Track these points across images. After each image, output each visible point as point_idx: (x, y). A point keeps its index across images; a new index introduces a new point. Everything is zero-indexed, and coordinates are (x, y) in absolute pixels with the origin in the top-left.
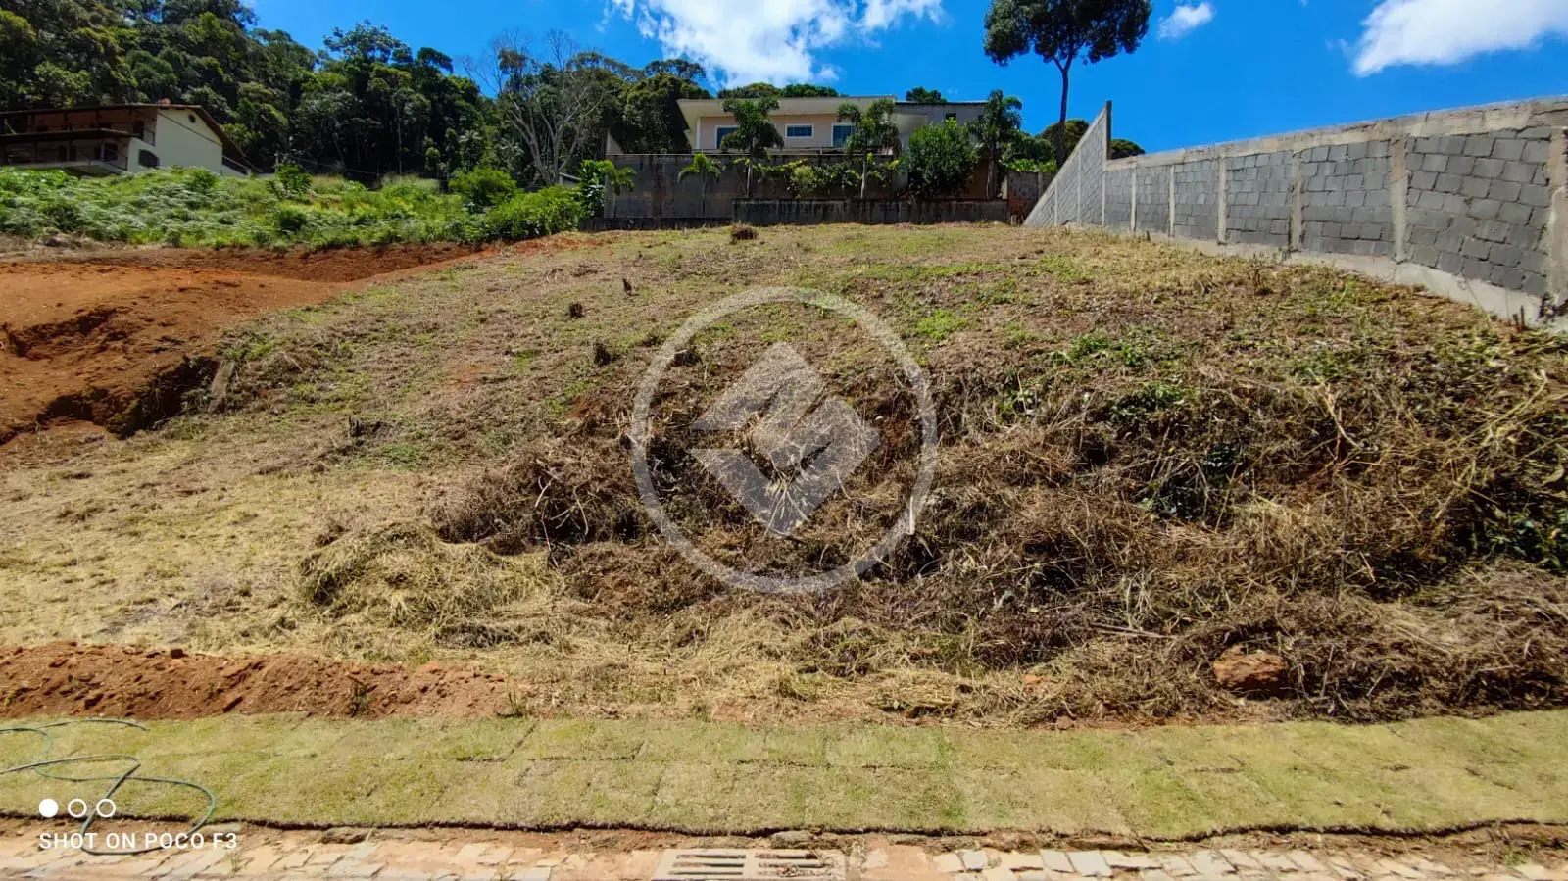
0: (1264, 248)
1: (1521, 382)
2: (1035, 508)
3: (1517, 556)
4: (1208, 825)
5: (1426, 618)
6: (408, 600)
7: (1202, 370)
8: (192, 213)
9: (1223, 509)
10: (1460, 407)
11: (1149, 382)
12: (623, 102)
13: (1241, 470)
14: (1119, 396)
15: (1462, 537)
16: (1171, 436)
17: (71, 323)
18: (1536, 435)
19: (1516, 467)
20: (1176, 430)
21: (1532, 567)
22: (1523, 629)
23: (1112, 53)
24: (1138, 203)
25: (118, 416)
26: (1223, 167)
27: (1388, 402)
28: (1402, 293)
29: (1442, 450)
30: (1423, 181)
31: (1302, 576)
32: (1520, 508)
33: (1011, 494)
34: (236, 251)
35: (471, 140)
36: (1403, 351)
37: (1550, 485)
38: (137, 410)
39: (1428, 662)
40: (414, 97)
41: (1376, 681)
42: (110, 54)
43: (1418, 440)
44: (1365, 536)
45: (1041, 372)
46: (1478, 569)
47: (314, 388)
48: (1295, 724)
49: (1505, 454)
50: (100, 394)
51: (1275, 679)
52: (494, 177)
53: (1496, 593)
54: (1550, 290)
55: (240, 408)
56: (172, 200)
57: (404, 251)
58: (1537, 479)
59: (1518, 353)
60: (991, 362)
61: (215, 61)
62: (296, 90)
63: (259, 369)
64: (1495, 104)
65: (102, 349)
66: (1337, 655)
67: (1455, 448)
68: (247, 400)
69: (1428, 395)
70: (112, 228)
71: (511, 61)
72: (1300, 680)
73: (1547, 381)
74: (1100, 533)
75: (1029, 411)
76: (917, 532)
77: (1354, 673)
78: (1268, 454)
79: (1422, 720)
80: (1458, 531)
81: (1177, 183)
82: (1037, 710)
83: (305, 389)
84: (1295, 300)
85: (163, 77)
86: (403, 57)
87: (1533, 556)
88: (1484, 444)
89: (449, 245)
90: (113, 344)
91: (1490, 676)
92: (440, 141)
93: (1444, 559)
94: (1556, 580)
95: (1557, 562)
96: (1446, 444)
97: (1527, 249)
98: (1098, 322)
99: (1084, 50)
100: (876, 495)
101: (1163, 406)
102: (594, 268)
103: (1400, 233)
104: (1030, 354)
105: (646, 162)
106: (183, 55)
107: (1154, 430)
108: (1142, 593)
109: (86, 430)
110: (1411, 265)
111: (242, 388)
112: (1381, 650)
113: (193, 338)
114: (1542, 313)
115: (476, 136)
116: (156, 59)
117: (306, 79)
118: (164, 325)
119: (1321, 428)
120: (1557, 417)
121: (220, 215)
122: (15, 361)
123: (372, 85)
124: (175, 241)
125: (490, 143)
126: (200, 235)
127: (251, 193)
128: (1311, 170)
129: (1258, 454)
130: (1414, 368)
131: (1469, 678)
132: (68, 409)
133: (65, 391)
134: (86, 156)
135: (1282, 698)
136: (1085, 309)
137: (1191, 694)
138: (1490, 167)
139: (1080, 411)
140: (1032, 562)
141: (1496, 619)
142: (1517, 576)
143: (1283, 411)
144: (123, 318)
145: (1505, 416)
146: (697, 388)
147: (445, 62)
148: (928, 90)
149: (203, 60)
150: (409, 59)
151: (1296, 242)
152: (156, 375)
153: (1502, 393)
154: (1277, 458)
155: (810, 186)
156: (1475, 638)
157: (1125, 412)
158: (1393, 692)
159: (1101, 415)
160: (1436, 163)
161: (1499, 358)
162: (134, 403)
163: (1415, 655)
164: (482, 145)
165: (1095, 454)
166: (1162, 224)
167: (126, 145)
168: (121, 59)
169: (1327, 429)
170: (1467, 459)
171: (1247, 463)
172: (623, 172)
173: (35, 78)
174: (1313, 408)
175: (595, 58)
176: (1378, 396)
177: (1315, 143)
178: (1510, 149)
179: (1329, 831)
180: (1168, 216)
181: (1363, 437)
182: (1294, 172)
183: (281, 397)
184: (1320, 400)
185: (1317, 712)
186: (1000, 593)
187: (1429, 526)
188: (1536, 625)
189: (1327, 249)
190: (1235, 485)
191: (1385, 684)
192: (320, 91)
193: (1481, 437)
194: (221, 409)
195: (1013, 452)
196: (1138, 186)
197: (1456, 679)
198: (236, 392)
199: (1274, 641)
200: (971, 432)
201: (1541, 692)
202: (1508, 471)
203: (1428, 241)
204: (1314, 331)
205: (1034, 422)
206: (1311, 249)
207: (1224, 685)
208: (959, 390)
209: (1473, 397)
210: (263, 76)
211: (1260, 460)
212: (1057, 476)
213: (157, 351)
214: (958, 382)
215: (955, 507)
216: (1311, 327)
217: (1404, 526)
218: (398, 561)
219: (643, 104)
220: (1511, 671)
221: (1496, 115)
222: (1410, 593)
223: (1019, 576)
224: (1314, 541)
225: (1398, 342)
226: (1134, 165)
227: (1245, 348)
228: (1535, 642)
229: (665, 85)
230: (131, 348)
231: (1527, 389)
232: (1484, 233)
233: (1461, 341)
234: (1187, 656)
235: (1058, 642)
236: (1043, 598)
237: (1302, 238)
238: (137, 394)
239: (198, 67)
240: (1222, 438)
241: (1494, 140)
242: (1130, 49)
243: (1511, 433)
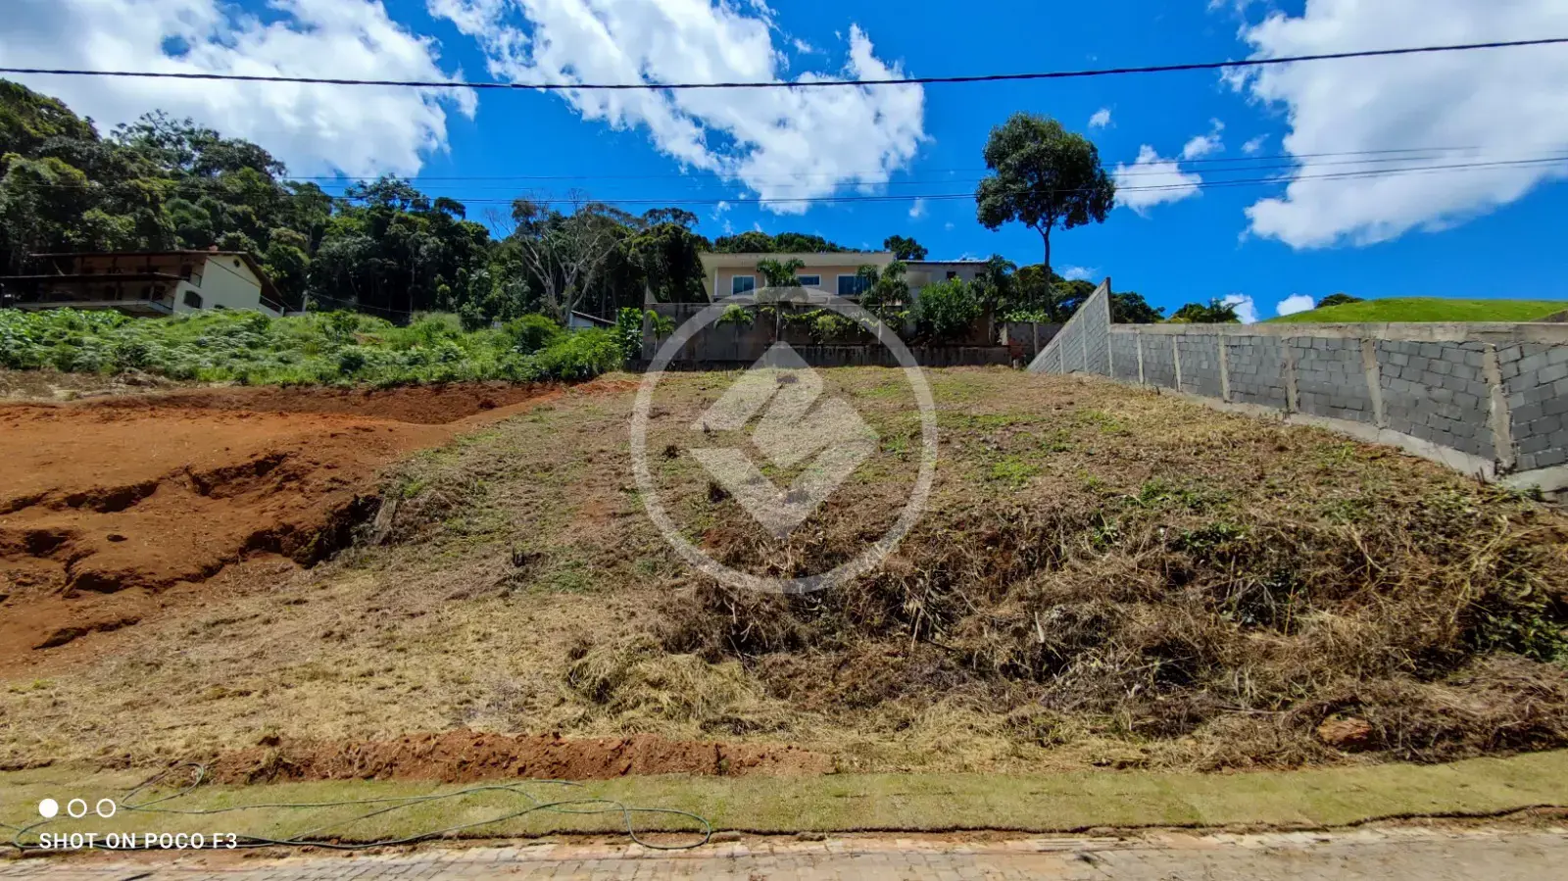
0: (1266, 408)
1: (1490, 524)
2: (1144, 620)
3: (1510, 650)
4: (1361, 817)
5: (1457, 693)
6: (673, 698)
7: (1253, 512)
8: (253, 353)
9: (1288, 619)
10: (1451, 542)
11: (1209, 520)
12: (629, 246)
13: (1297, 589)
14: (1189, 532)
15: (1469, 636)
16: (1237, 563)
17: (248, 466)
18: (1507, 562)
19: (1498, 585)
20: (1241, 557)
21: (1522, 657)
22: (1523, 697)
23: (1085, 222)
24: (1144, 362)
25: (303, 549)
26: (1222, 343)
27: (1398, 538)
28: (1389, 451)
29: (1444, 574)
30: (1392, 372)
31: (1364, 667)
32: (1505, 615)
33: (1122, 608)
34: (302, 387)
35: (480, 278)
36: (1401, 500)
37: (1524, 598)
38: (319, 543)
39: (1466, 722)
40: (430, 240)
41: (1434, 735)
42: (155, 201)
43: (1427, 569)
44: (1404, 637)
45: (1118, 512)
46: (1484, 659)
47: (463, 521)
48: (1385, 766)
49: (1489, 576)
50: (287, 529)
51: (1365, 738)
52: (542, 324)
53: (1501, 675)
54: (1499, 455)
55: (404, 540)
56: (232, 341)
57: (461, 389)
58: (1513, 594)
59: (1484, 502)
60: (1074, 503)
61: (250, 209)
62: (318, 233)
63: (417, 505)
64: (1439, 323)
65: (279, 489)
66: (1405, 719)
67: (1453, 573)
68: (409, 533)
69: (1426, 533)
70: (182, 367)
71: (523, 210)
72: (1384, 736)
73: (1508, 523)
74: (1205, 638)
75: (1117, 543)
76: (1047, 641)
77: (1418, 730)
78: (1315, 577)
79: (1468, 761)
80: (1466, 632)
81: (1181, 351)
82: (1206, 761)
83: (458, 523)
84: (1308, 456)
85: (200, 223)
86: (420, 205)
87: (1520, 649)
88: (1473, 569)
89: (504, 383)
90: (288, 485)
91: (1508, 730)
92: (450, 277)
93: (1461, 652)
94: (1539, 666)
95: (1537, 653)
96: (1446, 569)
97: (1478, 426)
98: (1152, 471)
99: (1061, 219)
100: (1004, 610)
101: (1227, 539)
102: (665, 410)
103: (1378, 409)
104: (1106, 497)
105: (681, 310)
106: (220, 204)
107: (1221, 557)
108: (1248, 682)
109: (278, 561)
110: (1391, 431)
111: (405, 523)
112: (1433, 715)
113: (357, 479)
114: (1496, 473)
115: (485, 274)
116: (195, 207)
117: (328, 224)
118: (328, 467)
119: (1353, 557)
120: (1520, 549)
121: (279, 354)
122: (200, 501)
123: (391, 230)
124: (243, 380)
125: (497, 281)
126: (264, 373)
127: (303, 333)
128: (1300, 353)
129: (1308, 577)
130: (1412, 512)
131: (1494, 732)
132: (261, 543)
133: (259, 527)
134: (132, 295)
135: (1372, 750)
136: (1137, 458)
137: (1309, 749)
138: (1442, 366)
139: (1160, 543)
140: (1152, 661)
141: (1504, 692)
142: (1513, 663)
143: (1322, 544)
144: (294, 462)
145: (1484, 549)
146: (813, 522)
147: (459, 209)
148: (905, 238)
149: (239, 208)
150: (426, 207)
151: (1293, 406)
152: (332, 512)
153: (1479, 532)
154: (1324, 580)
155: (831, 333)
156: (1492, 704)
157: (1197, 544)
158: (1447, 743)
159: (1177, 546)
160: (1399, 359)
161: (1472, 504)
162: (317, 537)
163: (1456, 717)
164: (490, 282)
165: (1179, 578)
166: (1171, 382)
167: (175, 287)
168: (162, 206)
169: (1359, 558)
170: (1463, 581)
171: (1301, 584)
172: (664, 320)
173: (84, 223)
174: (1345, 543)
175: (601, 207)
176: (1390, 533)
177: (1299, 335)
178: (1455, 355)
179: (1433, 816)
180: (1175, 375)
181: (1386, 564)
182: (1285, 354)
183: (440, 530)
184: (1349, 537)
185: (1399, 758)
186: (1130, 686)
187: (1446, 629)
188: (1531, 694)
189: (1319, 412)
190: (1294, 601)
191: (1440, 738)
192: (341, 234)
193: (1470, 564)
194: (387, 541)
195: (1115, 576)
196: (1143, 347)
197: (1485, 733)
198: (401, 526)
199: (1359, 711)
200: (1071, 559)
201: (1542, 740)
202: (1493, 588)
203: (1402, 414)
204: (1329, 482)
205: (1123, 552)
206: (1307, 412)
207: (1330, 743)
208: (1054, 526)
209: (1458, 535)
210: (290, 221)
211: (1310, 581)
212: (1153, 594)
213: (329, 490)
214: (1051, 519)
215: (1075, 621)
216: (1327, 478)
217: (1429, 628)
218: (652, 668)
219: (647, 249)
220: (1521, 725)
221: (1441, 330)
222: (1442, 677)
223: (1143, 672)
224: (1368, 641)
225: (1395, 493)
226: (1138, 332)
227: (1280, 495)
228: (1532, 706)
229: (667, 232)
230: (307, 488)
231: (1496, 529)
232: (1445, 412)
233: (1442, 492)
234: (1298, 724)
235: (1195, 720)
236: (1166, 690)
237: (1298, 403)
238: (319, 529)
239: (234, 215)
240: (1278, 564)
241: (1443, 348)
242: (1100, 220)
243: (1490, 561)
